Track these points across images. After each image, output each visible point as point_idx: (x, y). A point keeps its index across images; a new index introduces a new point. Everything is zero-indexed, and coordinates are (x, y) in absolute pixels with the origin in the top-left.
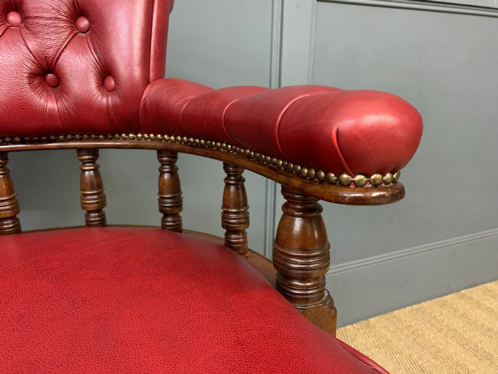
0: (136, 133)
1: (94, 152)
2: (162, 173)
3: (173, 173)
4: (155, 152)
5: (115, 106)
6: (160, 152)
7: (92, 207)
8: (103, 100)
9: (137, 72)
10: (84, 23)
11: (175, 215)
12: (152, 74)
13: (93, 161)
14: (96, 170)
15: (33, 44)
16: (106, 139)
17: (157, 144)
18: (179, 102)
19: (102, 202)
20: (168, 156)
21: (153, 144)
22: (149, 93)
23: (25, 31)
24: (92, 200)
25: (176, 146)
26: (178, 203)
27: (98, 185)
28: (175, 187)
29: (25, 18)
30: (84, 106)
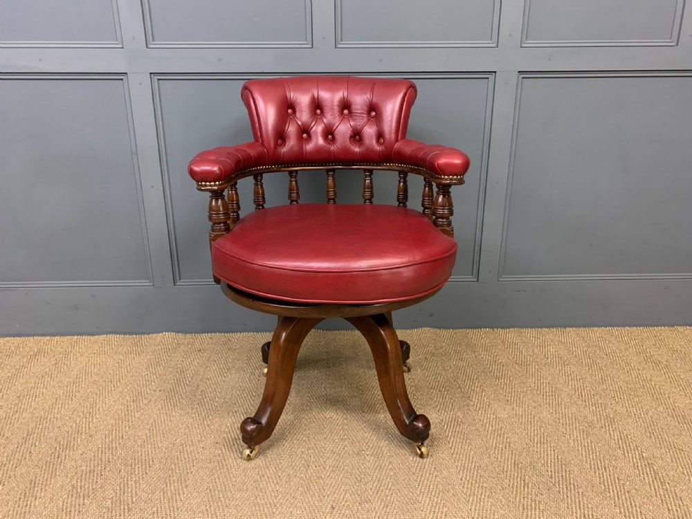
0: (390, 163)
1: (371, 171)
2: (400, 182)
3: (405, 183)
4: (397, 172)
5: (382, 151)
6: (400, 172)
7: (367, 198)
8: (378, 148)
9: (393, 136)
10: (373, 114)
11: (404, 203)
12: (399, 137)
13: (370, 176)
14: (371, 180)
15: (352, 123)
16: (377, 165)
17: (398, 168)
18: (408, 150)
19: (372, 196)
20: (403, 174)
21: (397, 168)
22: (397, 145)
23: (350, 118)
24: (368, 194)
25: (406, 170)
26: (406, 198)
27: (371, 187)
28: (405, 189)
29: (350, 112)
30: (370, 150)
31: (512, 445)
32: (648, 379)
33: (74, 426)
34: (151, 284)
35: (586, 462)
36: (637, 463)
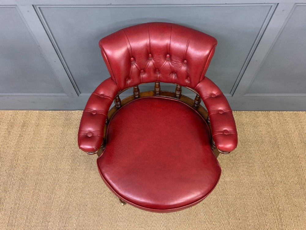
2: (197, 97)
5: (189, 83)
7: (177, 96)
8: (186, 81)
15: (170, 64)
22: (198, 86)
24: (178, 94)
27: (180, 91)
28: (199, 100)
29: (171, 57)
31: (228, 199)
32: (298, 155)
33: (52, 179)
34: (67, 95)
35: (255, 212)
36: (276, 213)
